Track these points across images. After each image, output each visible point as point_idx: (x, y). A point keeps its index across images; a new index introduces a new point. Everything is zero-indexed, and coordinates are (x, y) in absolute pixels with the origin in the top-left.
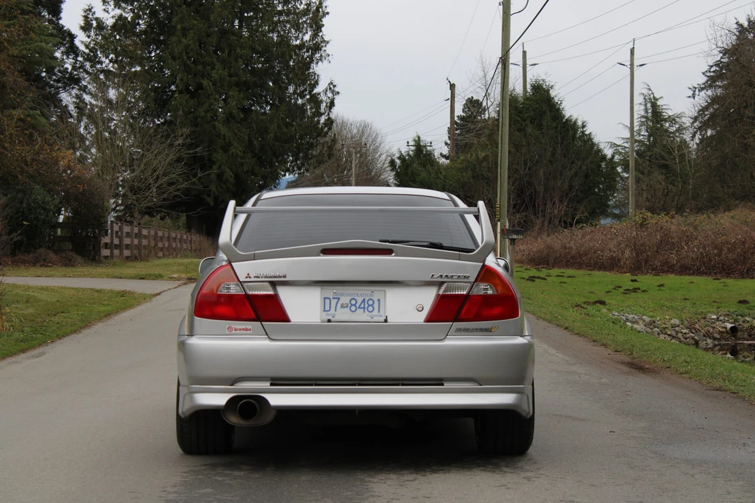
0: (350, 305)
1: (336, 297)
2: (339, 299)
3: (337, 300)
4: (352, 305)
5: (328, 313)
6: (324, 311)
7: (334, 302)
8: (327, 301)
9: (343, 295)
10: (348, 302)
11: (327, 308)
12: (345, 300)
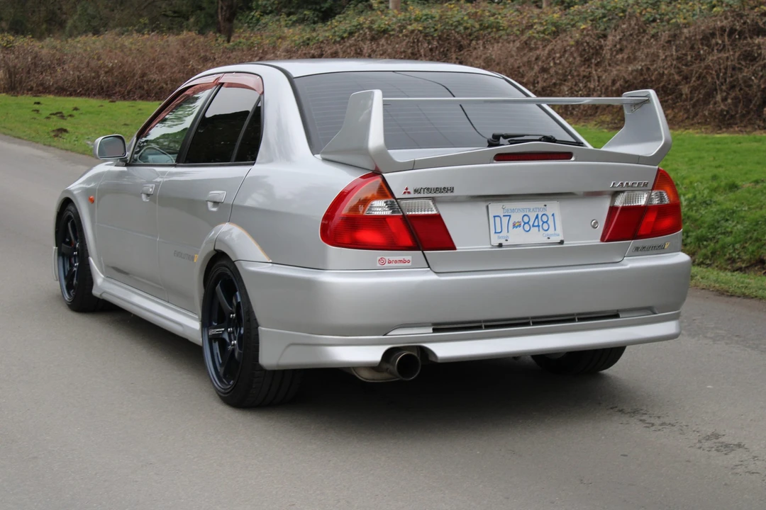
0: (522, 224)
1: (506, 214)
2: (510, 216)
3: (508, 217)
4: (525, 223)
5: (500, 235)
6: (495, 233)
7: (505, 220)
8: (497, 219)
9: (513, 211)
10: (521, 220)
11: (499, 230)
12: (516, 217)
